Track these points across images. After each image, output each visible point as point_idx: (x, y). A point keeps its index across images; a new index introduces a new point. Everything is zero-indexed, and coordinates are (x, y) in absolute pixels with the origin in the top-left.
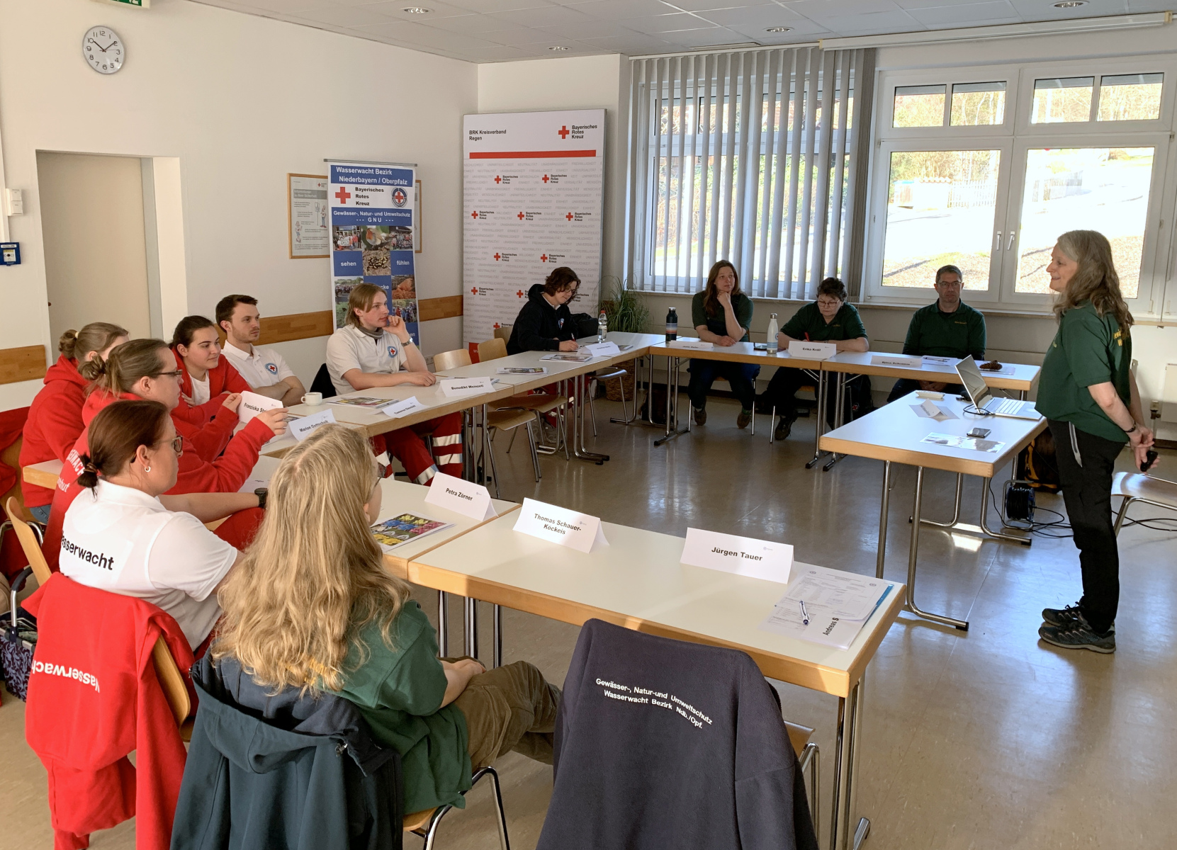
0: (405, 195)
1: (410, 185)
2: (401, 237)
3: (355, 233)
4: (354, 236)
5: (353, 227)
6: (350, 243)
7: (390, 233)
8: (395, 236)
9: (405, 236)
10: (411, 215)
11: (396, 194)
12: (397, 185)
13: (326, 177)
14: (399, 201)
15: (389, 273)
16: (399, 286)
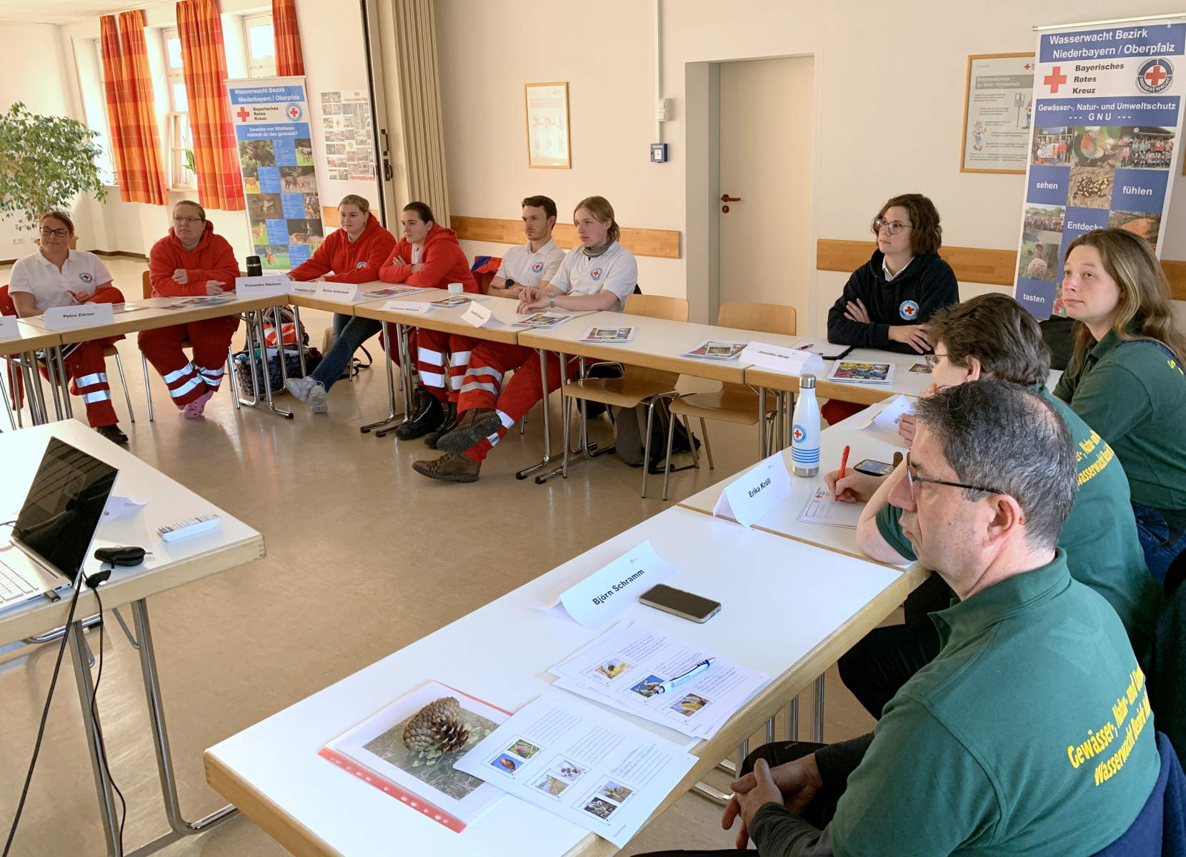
0: (1169, 71)
3: (1063, 138)
4: (1062, 142)
5: (1061, 129)
6: (1054, 154)
7: (1121, 138)
9: (1153, 145)
10: (1177, 107)
11: (1151, 70)
12: (1155, 54)
13: (1033, 55)
14: (1155, 82)
15: (1107, 206)
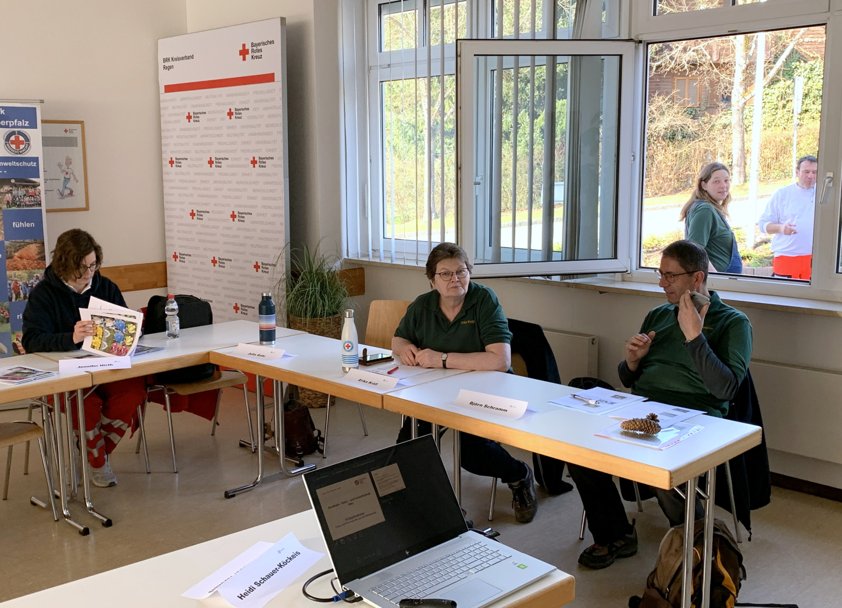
0: (27, 139)
1: (33, 125)
2: (21, 192)
8: (10, 192)
9: (27, 191)
10: (38, 164)
11: (13, 138)
12: (12, 127)
14: (18, 147)
16: (16, 254)
